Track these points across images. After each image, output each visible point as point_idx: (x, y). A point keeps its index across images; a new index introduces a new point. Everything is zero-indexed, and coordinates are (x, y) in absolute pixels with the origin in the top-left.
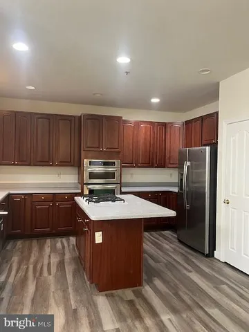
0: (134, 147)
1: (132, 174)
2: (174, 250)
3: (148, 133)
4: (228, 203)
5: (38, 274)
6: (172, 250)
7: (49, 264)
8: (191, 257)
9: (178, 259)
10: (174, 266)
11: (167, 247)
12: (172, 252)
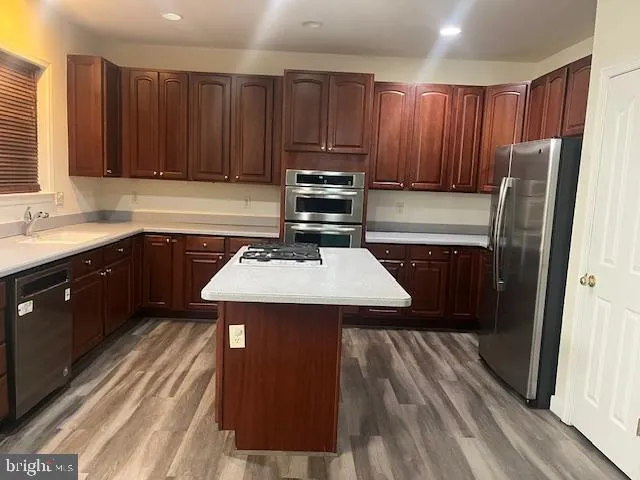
0: (404, 144)
1: (400, 206)
2: (459, 377)
3: (440, 112)
4: (592, 285)
5: (152, 390)
6: (453, 378)
7: (184, 374)
8: (489, 401)
9: (458, 400)
10: (437, 417)
11: (447, 369)
12: (450, 383)
